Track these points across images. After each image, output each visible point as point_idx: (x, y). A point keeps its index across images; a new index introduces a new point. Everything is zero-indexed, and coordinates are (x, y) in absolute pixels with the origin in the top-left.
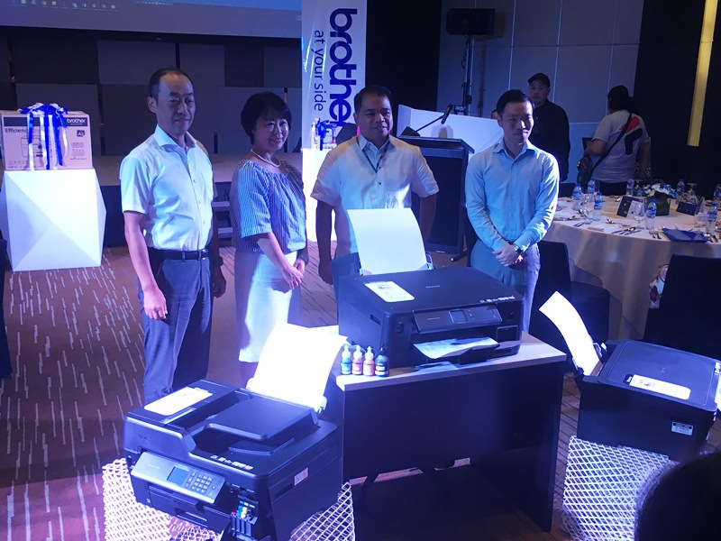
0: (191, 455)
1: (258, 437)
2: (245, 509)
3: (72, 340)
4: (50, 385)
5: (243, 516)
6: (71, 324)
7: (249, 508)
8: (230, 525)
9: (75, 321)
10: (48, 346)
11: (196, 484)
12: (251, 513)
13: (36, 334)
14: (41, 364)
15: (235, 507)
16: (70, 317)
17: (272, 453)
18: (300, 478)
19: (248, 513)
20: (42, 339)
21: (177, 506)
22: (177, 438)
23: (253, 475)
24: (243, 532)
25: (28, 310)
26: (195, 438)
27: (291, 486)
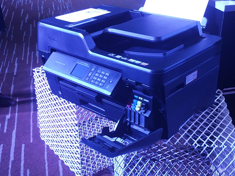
0: (90, 52)
1: (151, 38)
2: (139, 103)
3: (39, 16)
4: (24, 35)
5: (137, 109)
6: (40, 9)
7: (143, 102)
8: (125, 116)
9: (42, 8)
10: (27, 18)
11: (95, 78)
12: (145, 107)
13: (22, 13)
14: (22, 25)
15: (130, 101)
16: (40, 6)
17: (165, 54)
18: (191, 78)
19: (142, 106)
20: (25, 15)
21: (82, 98)
22: (79, 38)
23: (149, 71)
24: (137, 123)
25: (20, 3)
26: (95, 39)
27: (183, 85)
